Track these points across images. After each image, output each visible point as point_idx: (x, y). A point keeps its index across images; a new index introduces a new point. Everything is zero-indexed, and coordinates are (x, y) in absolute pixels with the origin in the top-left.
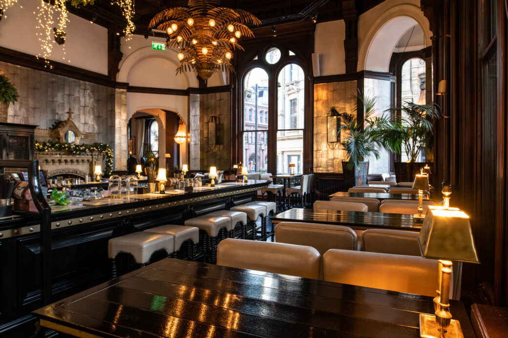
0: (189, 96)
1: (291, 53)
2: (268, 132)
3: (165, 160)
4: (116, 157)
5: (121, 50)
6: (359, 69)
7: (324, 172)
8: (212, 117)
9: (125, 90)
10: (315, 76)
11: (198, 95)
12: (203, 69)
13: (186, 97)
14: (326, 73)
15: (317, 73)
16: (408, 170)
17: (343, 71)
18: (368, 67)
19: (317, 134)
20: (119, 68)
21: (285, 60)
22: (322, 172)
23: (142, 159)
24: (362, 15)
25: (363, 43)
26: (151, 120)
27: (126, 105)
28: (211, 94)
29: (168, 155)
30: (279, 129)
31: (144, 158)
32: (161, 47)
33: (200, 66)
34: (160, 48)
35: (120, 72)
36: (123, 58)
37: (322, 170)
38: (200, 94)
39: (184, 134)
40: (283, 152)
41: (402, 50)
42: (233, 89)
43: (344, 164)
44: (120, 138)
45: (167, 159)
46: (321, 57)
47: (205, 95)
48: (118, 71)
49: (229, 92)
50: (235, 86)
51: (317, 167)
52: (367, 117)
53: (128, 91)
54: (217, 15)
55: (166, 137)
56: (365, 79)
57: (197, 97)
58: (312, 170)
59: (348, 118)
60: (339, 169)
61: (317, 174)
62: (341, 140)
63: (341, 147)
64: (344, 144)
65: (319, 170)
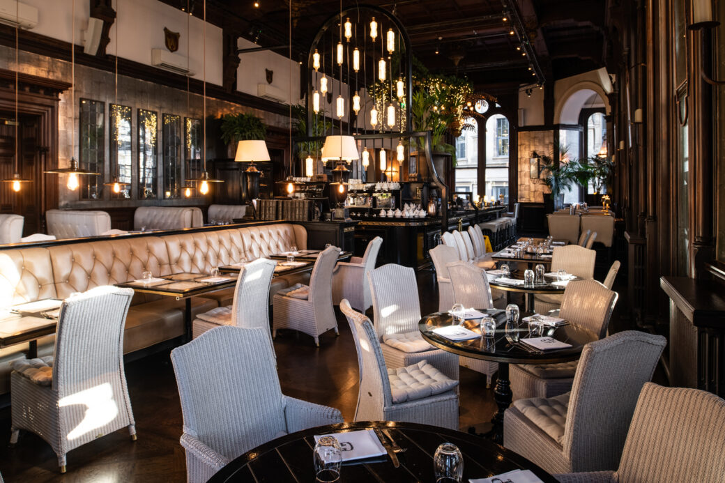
1: (497, 105)
2: (478, 169)
6: (555, 122)
7: (527, 201)
10: (519, 125)
14: (529, 123)
15: (521, 124)
16: (594, 199)
17: (541, 122)
18: (563, 122)
19: (521, 171)
21: (492, 111)
30: (487, 166)
37: (525, 200)
41: (589, 106)
46: (525, 111)
51: (521, 198)
52: (562, 159)
56: (560, 130)
58: (517, 200)
59: (546, 159)
60: (540, 200)
61: (521, 204)
62: (542, 177)
63: (542, 182)
64: (544, 180)
65: (523, 200)
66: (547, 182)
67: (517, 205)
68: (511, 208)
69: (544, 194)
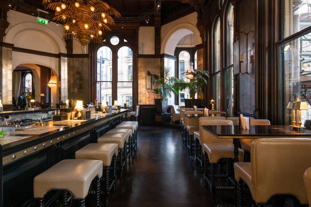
0: (61, 58)
1: (125, 41)
2: (112, 82)
3: (40, 98)
4: (3, 95)
5: (7, 21)
6: (161, 53)
7: (144, 104)
8: (77, 72)
9: (11, 49)
10: (139, 54)
11: (66, 58)
12: (83, 38)
13: (58, 59)
14: (145, 53)
15: (140, 53)
16: (192, 103)
17: (152, 52)
18: (166, 52)
19: (140, 84)
20: (6, 33)
21: (121, 44)
22: (143, 104)
23: (19, 97)
24: (163, 26)
25: (164, 41)
26: (25, 73)
27: (12, 59)
28: (75, 58)
29: (43, 95)
30: (118, 81)
31: (21, 97)
32: (45, 22)
33: (81, 36)
34: (43, 22)
35: (7, 36)
36: (9, 27)
37: (143, 103)
38: (68, 57)
39: (55, 82)
40: (107, 95)
41: (180, 46)
42: (91, 56)
43: (156, 100)
44: (6, 82)
45: (42, 97)
46: (142, 44)
47: (71, 59)
48: (5, 35)
49: (88, 58)
50: (92, 56)
51: (140, 102)
52: (166, 77)
53: (13, 50)
54: (96, 4)
55: (41, 83)
56: (165, 58)
57: (65, 59)
58: (138, 103)
59: (156, 77)
60: (152, 103)
61: (141, 106)
62: (153, 88)
63: (153, 91)
64: (155, 90)
65: (142, 103)
66: (157, 91)
67: (138, 107)
68: (134, 108)
69: (155, 99)
